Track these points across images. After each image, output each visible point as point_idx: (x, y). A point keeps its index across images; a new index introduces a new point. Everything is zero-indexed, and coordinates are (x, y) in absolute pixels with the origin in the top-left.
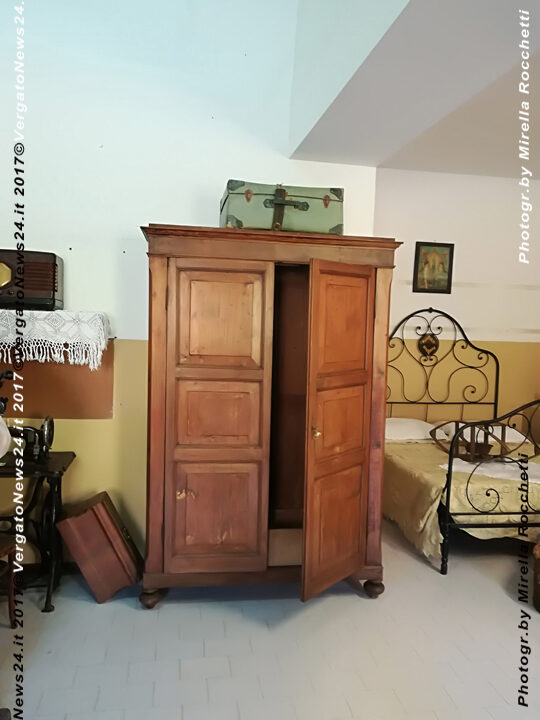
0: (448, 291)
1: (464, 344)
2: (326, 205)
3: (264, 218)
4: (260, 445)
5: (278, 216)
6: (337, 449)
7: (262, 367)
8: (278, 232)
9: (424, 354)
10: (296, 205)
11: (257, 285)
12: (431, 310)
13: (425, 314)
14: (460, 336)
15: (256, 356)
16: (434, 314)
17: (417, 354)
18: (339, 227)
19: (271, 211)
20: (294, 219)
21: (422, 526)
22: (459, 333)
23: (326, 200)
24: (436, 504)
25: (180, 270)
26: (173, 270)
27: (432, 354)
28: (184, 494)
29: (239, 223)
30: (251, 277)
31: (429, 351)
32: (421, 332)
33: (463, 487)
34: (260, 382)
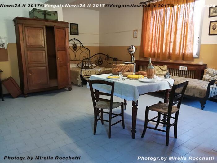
0: (78, 35)
1: (82, 47)
2: (54, 15)
3: (42, 17)
4: (46, 63)
5: (45, 16)
6: (62, 62)
7: (45, 47)
8: (45, 20)
9: (74, 49)
10: (48, 14)
11: (42, 30)
12: (75, 39)
13: (74, 40)
14: (81, 45)
15: (43, 45)
16: (75, 40)
17: (73, 49)
18: (57, 19)
19: (43, 15)
20: (48, 17)
21: (78, 79)
22: (81, 44)
23: (54, 14)
24: (80, 75)
25: (25, 27)
26: (23, 27)
27: (76, 49)
28: (31, 74)
29: (37, 18)
30: (41, 29)
31: (75, 49)
32: (73, 44)
33: (84, 71)
34: (45, 50)
